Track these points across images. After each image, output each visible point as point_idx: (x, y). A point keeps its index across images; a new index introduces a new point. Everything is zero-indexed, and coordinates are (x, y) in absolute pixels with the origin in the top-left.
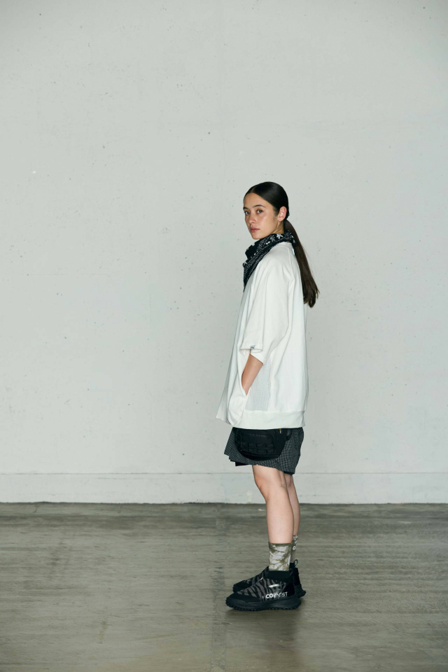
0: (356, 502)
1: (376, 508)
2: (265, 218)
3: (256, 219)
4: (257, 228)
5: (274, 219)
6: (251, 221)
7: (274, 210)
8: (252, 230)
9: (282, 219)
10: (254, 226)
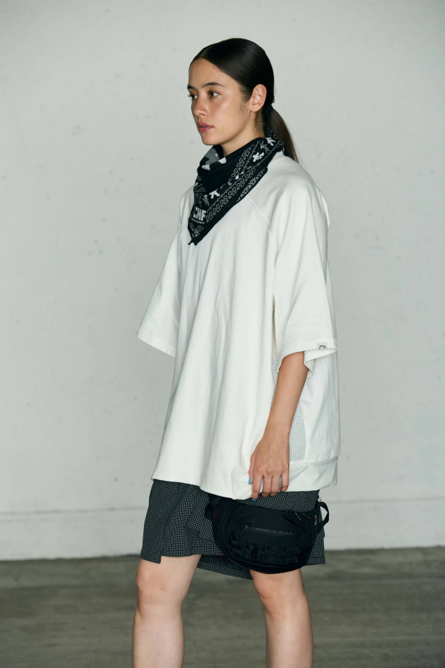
0: (387, 544)
1: (419, 557)
2: (225, 105)
3: (207, 107)
4: (209, 124)
5: (242, 109)
6: (198, 112)
7: (243, 91)
8: (202, 128)
9: (258, 108)
10: (204, 120)
